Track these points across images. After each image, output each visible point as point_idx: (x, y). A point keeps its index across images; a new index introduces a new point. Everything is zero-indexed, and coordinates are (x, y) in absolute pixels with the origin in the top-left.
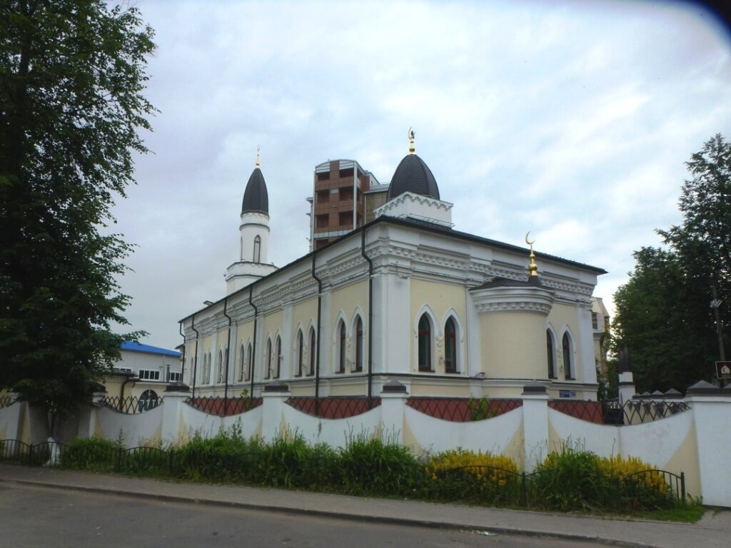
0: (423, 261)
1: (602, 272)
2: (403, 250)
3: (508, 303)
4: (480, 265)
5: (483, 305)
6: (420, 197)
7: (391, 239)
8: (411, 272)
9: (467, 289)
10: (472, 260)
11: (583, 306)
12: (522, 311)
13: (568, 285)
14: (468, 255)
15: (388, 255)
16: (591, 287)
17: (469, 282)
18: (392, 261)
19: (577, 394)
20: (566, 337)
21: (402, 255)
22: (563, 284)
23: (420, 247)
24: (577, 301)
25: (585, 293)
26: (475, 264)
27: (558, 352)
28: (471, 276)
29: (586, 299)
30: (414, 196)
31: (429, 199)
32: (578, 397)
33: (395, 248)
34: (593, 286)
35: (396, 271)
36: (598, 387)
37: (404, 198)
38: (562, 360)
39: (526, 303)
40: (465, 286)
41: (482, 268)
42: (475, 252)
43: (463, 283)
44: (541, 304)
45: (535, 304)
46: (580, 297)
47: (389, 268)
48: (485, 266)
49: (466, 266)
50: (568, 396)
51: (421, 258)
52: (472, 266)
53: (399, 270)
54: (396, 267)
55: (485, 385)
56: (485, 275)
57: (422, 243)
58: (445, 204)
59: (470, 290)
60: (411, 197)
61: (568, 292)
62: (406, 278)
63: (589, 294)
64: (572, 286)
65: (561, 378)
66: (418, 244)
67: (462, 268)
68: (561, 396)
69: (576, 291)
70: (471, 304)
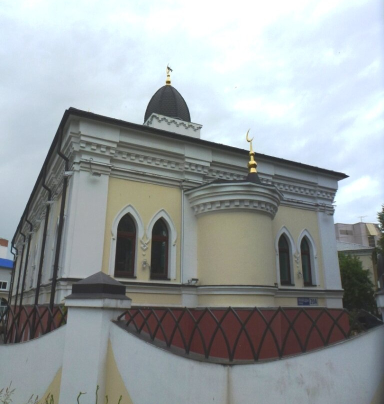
0: (128, 160)
1: (343, 176)
2: (99, 146)
3: (222, 202)
4: (197, 166)
5: (198, 206)
6: (167, 118)
7: (82, 133)
8: (110, 170)
9: (182, 191)
10: (187, 160)
11: (323, 211)
12: (238, 210)
13: (305, 189)
14: (183, 155)
15: (80, 151)
16: (333, 192)
17: (183, 184)
18: (85, 157)
19: (319, 301)
20: (305, 243)
21: (98, 152)
22: (300, 188)
23: (120, 144)
24: (317, 205)
25: (326, 197)
26: (190, 164)
27: (296, 257)
28: (187, 177)
29: (327, 203)
30: (161, 117)
31: (176, 120)
32: (320, 305)
33: (88, 144)
34: (335, 190)
35: (91, 168)
36: (343, 293)
37: (152, 120)
38: (300, 265)
39: (241, 201)
40: (181, 187)
41: (200, 169)
42: (189, 153)
43: (178, 184)
44: (260, 202)
45: (251, 201)
46: (319, 202)
47: (82, 165)
48: (203, 167)
49: (180, 167)
50: (308, 304)
51: (125, 156)
52: (187, 166)
53: (93, 167)
54: (90, 163)
55: (199, 293)
56: (204, 177)
57: (121, 140)
58: (193, 125)
59: (185, 191)
60: (157, 118)
61: (306, 196)
62: (99, 175)
63: (330, 198)
64: (310, 190)
65: (299, 284)
66: (118, 141)
67: (177, 169)
68: (299, 304)
69: (315, 195)
70: (186, 206)
